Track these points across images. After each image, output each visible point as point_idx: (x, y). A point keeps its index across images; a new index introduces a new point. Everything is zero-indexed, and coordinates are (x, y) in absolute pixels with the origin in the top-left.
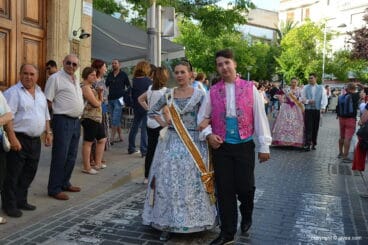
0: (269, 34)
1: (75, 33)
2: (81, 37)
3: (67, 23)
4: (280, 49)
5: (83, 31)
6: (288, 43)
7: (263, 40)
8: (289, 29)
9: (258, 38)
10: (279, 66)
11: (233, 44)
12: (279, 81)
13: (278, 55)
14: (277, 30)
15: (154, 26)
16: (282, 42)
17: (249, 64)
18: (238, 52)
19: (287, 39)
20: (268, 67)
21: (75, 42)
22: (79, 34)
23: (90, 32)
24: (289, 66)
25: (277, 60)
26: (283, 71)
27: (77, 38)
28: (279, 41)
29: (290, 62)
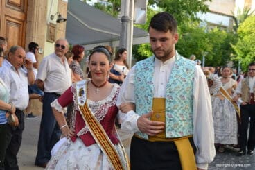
0: (225, 21)
1: (52, 17)
2: (58, 21)
3: (46, 8)
4: (237, 36)
5: (60, 16)
6: (245, 30)
7: (219, 26)
8: (246, 16)
9: (215, 25)
10: (234, 53)
11: (191, 31)
12: (233, 67)
13: (234, 42)
14: (233, 17)
15: (128, 15)
16: (239, 30)
17: (205, 50)
18: (196, 38)
19: (244, 27)
20: (223, 53)
21: (51, 25)
22: (56, 18)
23: (65, 17)
24: (246, 53)
25: (233, 46)
26: (239, 58)
27: (54, 21)
28: (235, 28)
29: (246, 49)
